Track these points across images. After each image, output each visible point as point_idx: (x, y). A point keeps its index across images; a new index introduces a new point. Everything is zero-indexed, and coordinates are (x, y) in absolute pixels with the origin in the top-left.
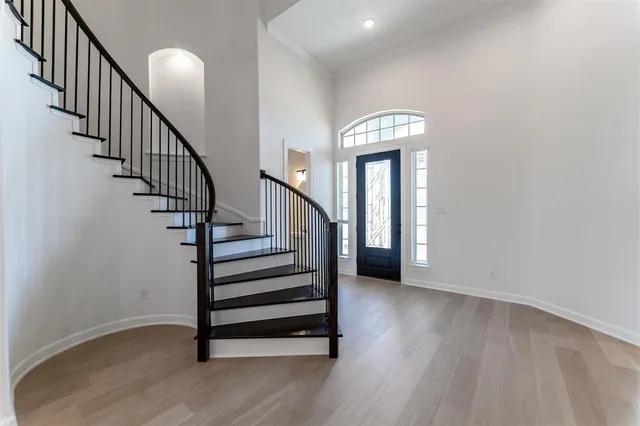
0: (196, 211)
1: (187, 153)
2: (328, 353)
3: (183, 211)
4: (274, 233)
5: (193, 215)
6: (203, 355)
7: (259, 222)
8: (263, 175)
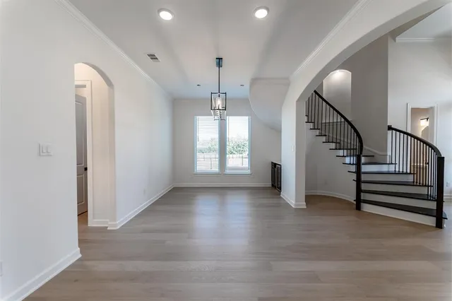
0: (347, 149)
1: (343, 120)
2: (435, 225)
3: (343, 149)
4: (397, 162)
5: (352, 151)
6: (358, 208)
7: (387, 155)
8: (390, 128)
